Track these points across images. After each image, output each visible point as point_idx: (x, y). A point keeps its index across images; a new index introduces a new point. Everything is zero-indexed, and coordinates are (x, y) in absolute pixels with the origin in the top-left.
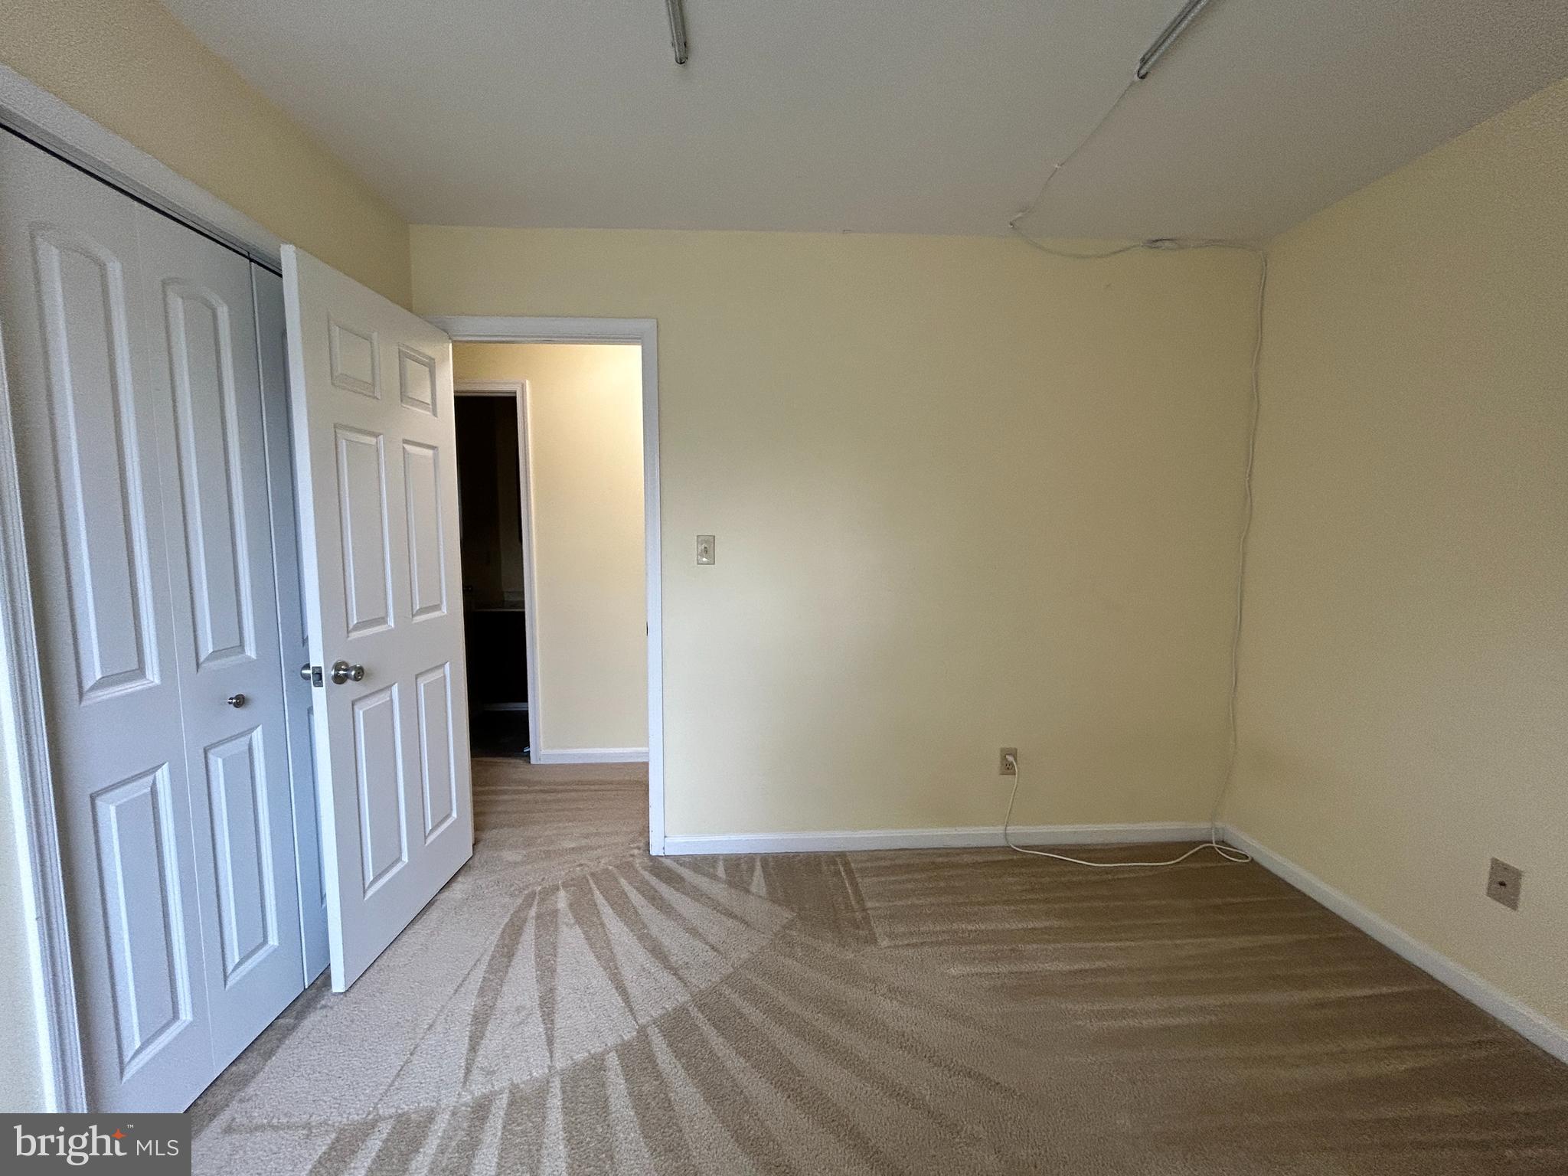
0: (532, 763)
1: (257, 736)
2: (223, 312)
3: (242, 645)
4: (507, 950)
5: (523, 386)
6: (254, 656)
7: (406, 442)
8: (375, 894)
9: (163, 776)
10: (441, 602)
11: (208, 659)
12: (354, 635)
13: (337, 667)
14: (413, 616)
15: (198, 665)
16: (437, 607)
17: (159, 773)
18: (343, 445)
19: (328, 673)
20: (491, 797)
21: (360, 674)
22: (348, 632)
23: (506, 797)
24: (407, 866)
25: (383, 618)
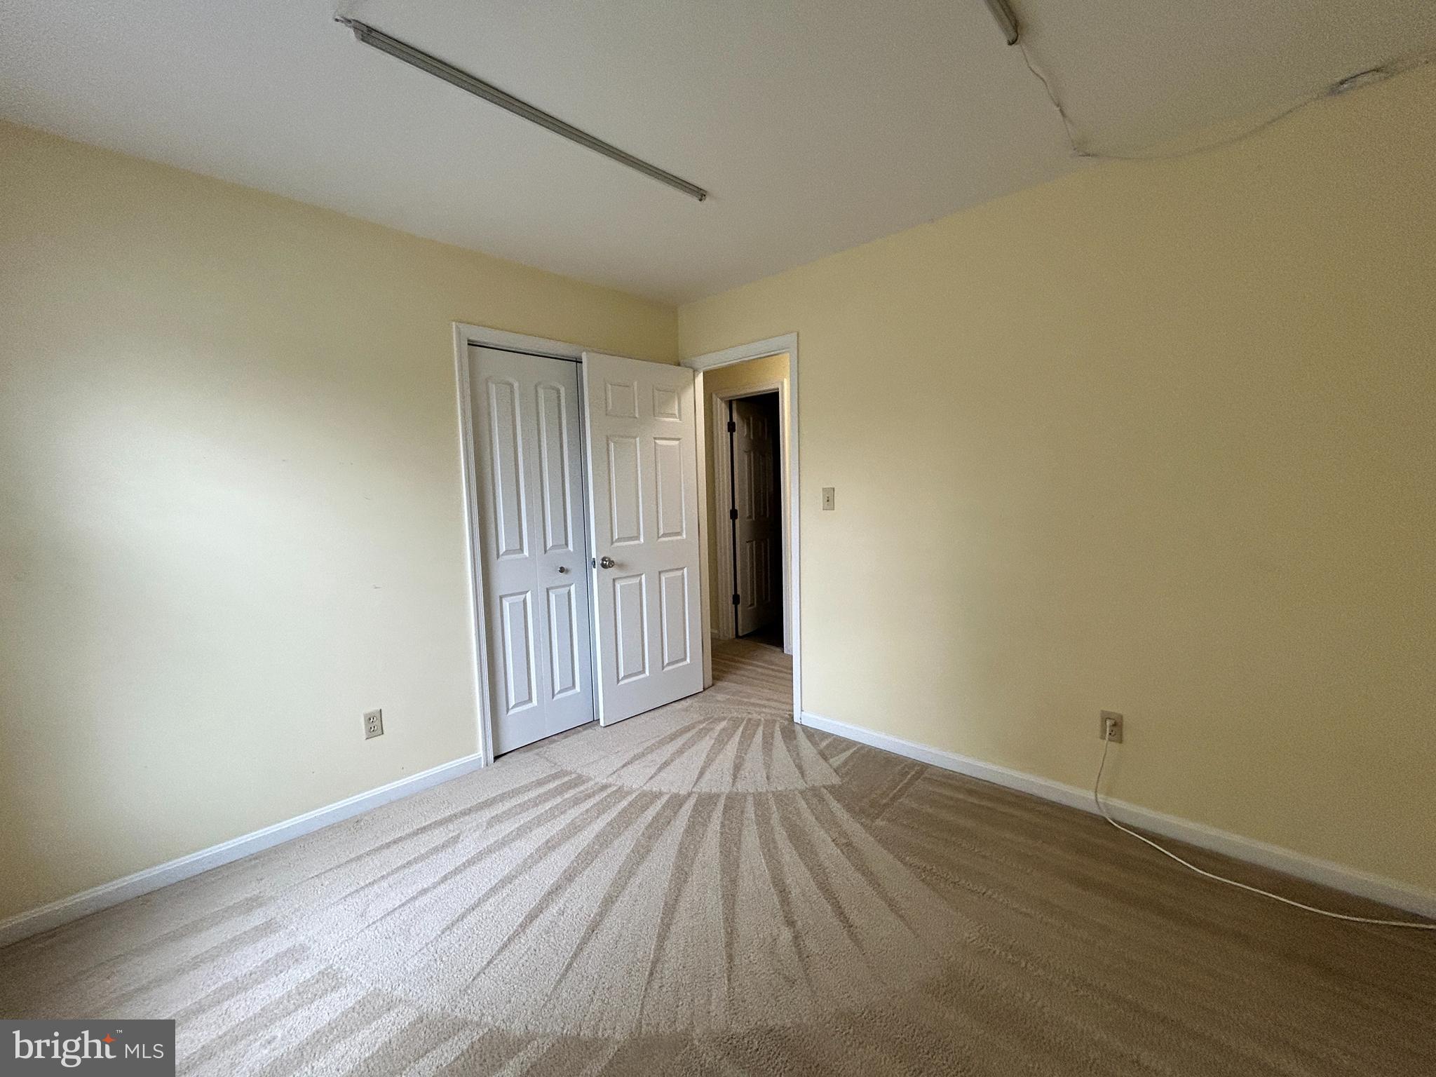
0: (785, 652)
1: (573, 588)
2: (562, 390)
3: (567, 544)
4: (673, 737)
5: (782, 384)
6: (572, 550)
7: (655, 438)
8: (625, 684)
9: (529, 595)
10: (682, 531)
11: (550, 549)
12: (616, 544)
13: (604, 559)
14: (659, 538)
15: (545, 551)
16: (679, 534)
17: (528, 594)
18: (612, 445)
19: (599, 562)
20: (741, 665)
21: (621, 566)
22: (612, 543)
23: (750, 667)
24: (646, 678)
25: (637, 537)
